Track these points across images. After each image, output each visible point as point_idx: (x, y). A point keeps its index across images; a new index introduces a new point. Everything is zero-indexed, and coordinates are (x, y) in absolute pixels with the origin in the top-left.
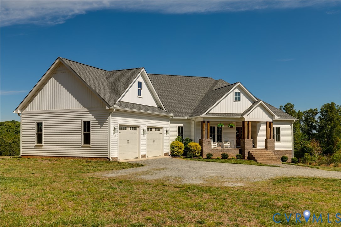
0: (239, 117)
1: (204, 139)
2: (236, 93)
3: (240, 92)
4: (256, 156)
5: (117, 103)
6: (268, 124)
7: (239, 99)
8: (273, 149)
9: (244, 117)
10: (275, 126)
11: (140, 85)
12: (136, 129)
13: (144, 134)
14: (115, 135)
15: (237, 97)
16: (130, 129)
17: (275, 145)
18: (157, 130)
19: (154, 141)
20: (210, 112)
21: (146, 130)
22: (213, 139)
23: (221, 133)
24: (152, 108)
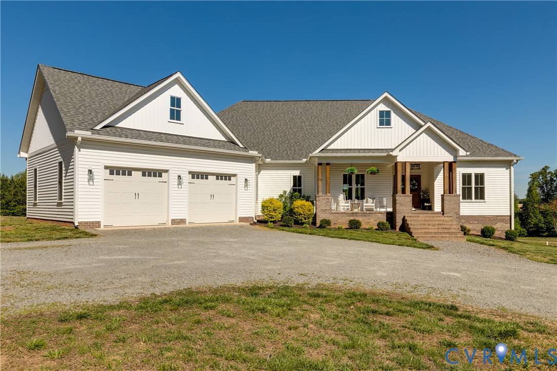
0: (385, 154)
1: (320, 194)
2: (382, 113)
3: (388, 109)
4: (414, 225)
5: (98, 127)
6: (447, 165)
7: (388, 123)
8: (458, 213)
9: (394, 154)
10: (473, 171)
11: (175, 102)
12: (160, 176)
13: (180, 183)
14: (91, 183)
15: (385, 120)
16: (144, 175)
17: (459, 206)
18: (222, 179)
19: (212, 196)
20: (328, 148)
21: (187, 178)
22: (348, 195)
23: (363, 184)
24: (207, 141)
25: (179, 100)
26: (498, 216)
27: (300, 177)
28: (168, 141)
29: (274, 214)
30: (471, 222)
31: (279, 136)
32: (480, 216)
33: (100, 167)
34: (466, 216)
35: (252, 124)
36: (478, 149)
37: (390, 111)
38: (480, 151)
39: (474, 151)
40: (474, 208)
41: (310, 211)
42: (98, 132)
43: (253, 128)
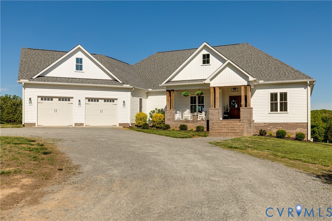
1: (168, 109)
2: (204, 56)
3: (208, 53)
5: (35, 77)
6: (243, 88)
7: (208, 62)
10: (278, 91)
11: (79, 61)
12: (69, 100)
13: (80, 104)
14: (31, 104)
15: (206, 60)
16: (60, 100)
18: (108, 102)
20: (172, 80)
22: (193, 110)
23: (203, 103)
24: (98, 81)
25: (81, 59)
26: (298, 123)
30: (277, 128)
32: (284, 123)
33: (35, 97)
34: (273, 123)
35: (154, 68)
36: (285, 75)
37: (209, 54)
38: (284, 77)
39: (281, 77)
40: (279, 118)
41: (160, 119)
42: (33, 80)
43: (154, 70)
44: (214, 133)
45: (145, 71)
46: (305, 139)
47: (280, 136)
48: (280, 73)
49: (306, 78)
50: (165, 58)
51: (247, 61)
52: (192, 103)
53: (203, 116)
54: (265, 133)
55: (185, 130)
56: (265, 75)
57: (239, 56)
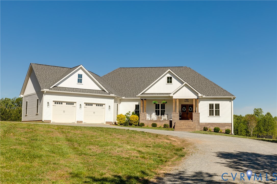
2: (168, 78)
6: (194, 100)
7: (171, 82)
8: (199, 121)
9: (171, 95)
10: (214, 103)
11: (80, 76)
12: (73, 104)
13: (80, 107)
14: (48, 107)
15: (169, 80)
16: (67, 104)
17: (199, 118)
18: (98, 106)
19: (94, 113)
20: (145, 93)
21: (83, 105)
22: (157, 113)
23: (164, 108)
24: (93, 91)
25: (81, 75)
26: (226, 123)
27: (138, 105)
28: (76, 91)
29: (121, 121)
30: (214, 126)
31: (132, 86)
32: (217, 123)
33: (51, 101)
34: (211, 123)
35: (121, 80)
36: (218, 92)
37: (171, 77)
38: (218, 94)
39: (216, 94)
40: (215, 120)
41: (136, 119)
42: (51, 89)
43: (121, 82)
44: (177, 128)
45: (114, 82)
46: (231, 133)
47: (216, 131)
48: (215, 91)
49: (231, 96)
50: (127, 73)
51: (192, 81)
52: (156, 108)
53: (166, 118)
54: (207, 130)
55: (155, 127)
56: (205, 92)
57: (186, 77)
